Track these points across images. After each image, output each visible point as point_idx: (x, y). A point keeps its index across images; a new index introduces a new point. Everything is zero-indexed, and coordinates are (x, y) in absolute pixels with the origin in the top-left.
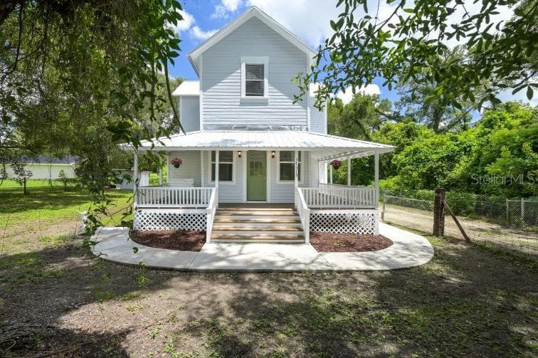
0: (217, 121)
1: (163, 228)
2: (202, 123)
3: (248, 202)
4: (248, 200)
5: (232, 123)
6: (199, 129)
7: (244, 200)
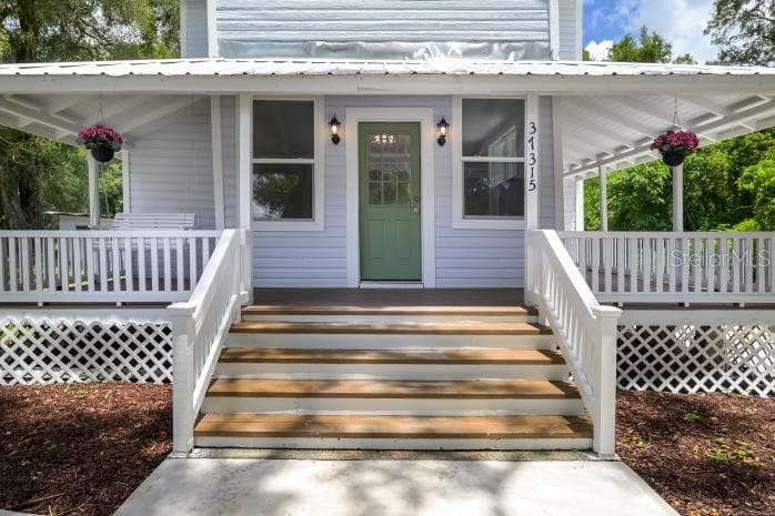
0: (262, 28)
1: (57, 376)
2: (214, 36)
3: (366, 285)
4: (363, 279)
5: (310, 36)
6: (206, 55)
7: (352, 279)
